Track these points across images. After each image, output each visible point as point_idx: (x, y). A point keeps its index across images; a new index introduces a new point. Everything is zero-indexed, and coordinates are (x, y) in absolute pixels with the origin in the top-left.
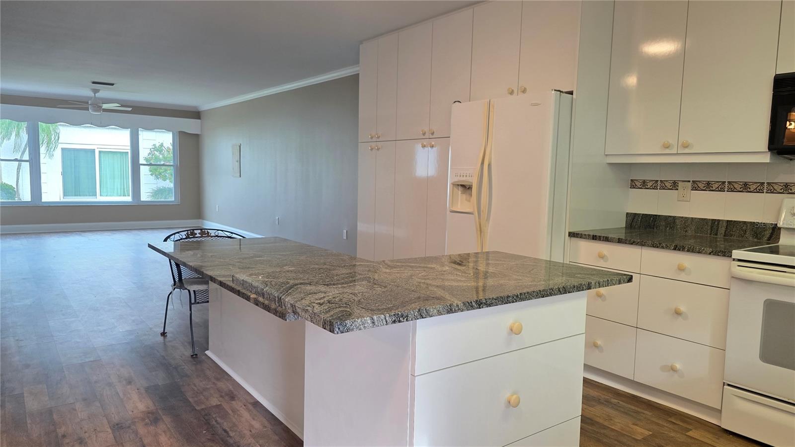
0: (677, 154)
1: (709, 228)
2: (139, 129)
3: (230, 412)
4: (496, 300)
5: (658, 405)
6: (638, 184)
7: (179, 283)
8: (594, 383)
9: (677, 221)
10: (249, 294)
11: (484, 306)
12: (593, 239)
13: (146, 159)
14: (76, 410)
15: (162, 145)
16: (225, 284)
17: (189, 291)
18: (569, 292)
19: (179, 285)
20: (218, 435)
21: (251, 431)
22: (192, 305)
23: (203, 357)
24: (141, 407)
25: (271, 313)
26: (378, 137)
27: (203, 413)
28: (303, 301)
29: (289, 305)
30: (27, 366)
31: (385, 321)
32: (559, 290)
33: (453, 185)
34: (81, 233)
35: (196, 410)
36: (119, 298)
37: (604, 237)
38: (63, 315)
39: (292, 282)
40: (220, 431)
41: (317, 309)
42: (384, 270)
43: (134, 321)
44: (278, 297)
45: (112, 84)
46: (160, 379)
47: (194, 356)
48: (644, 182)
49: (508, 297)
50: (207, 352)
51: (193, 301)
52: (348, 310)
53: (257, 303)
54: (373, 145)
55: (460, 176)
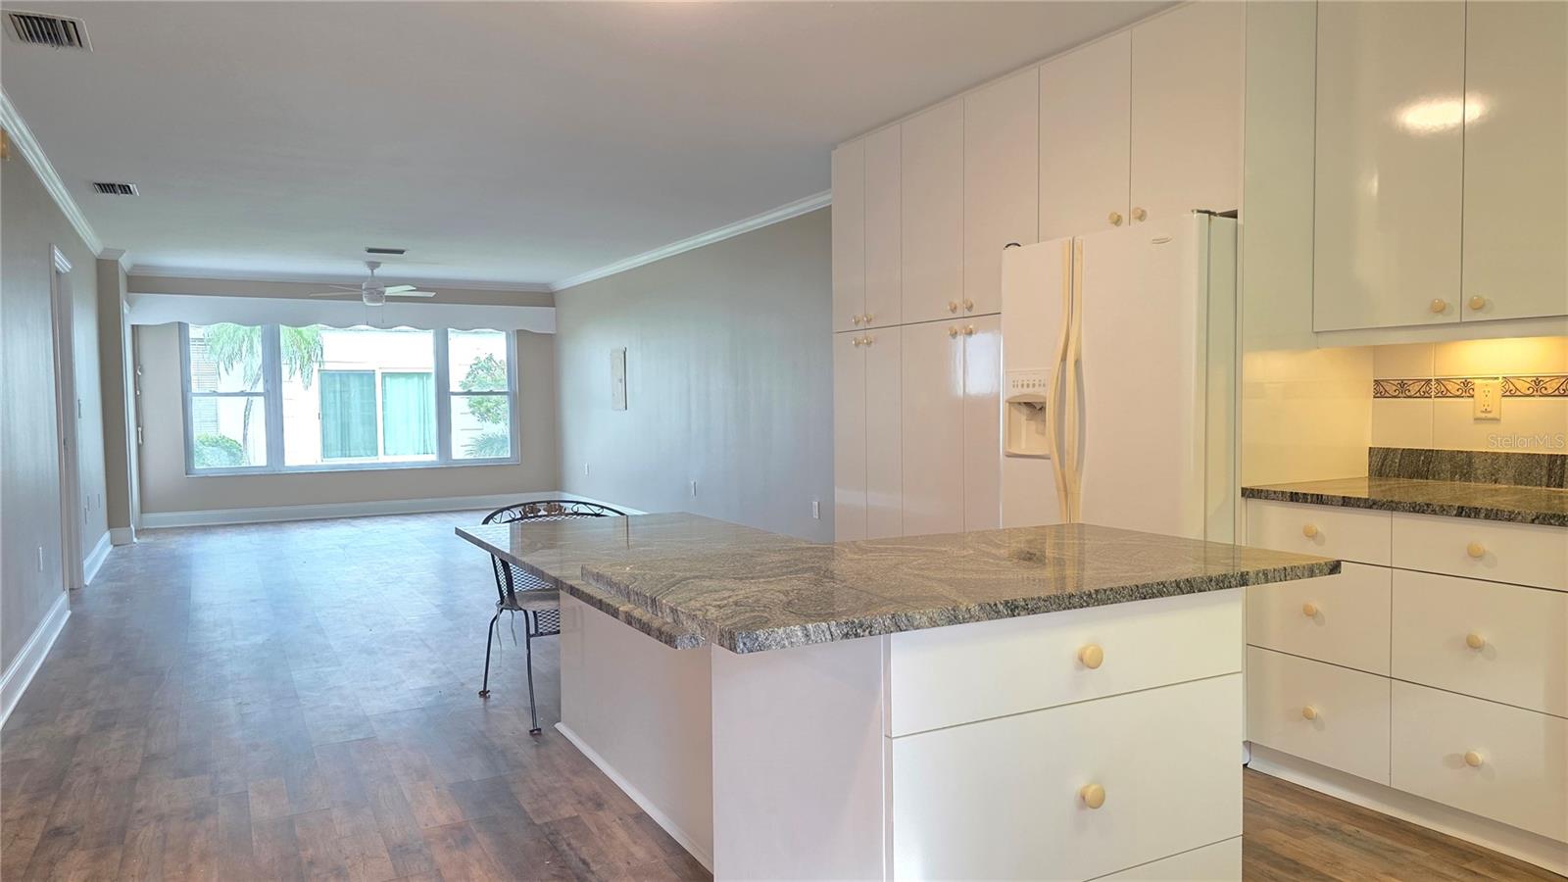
0: (1462, 323)
1: (1544, 472)
2: (449, 329)
3: (594, 830)
4: (1045, 601)
5: (1443, 838)
6: (1391, 389)
7: (509, 599)
8: (1306, 792)
9: (1476, 461)
10: (617, 606)
11: (1022, 613)
12: (1292, 500)
13: (464, 385)
14: (332, 821)
15: (490, 358)
16: (578, 590)
17: (525, 612)
18: (1200, 591)
19: (508, 602)
20: (570, 868)
21: (629, 863)
22: (531, 639)
23: (551, 734)
24: (442, 818)
25: (653, 636)
26: (869, 321)
27: (546, 830)
28: (692, 602)
29: (668, 610)
30: (255, 747)
31: (828, 632)
32: (1178, 585)
33: (1010, 403)
34: (350, 520)
35: (534, 824)
36: (411, 632)
37: (1312, 495)
38: (317, 661)
39: (679, 575)
40: (575, 862)
41: (713, 613)
42: (850, 556)
43: (434, 672)
44: (651, 598)
45: (402, 252)
46: (476, 770)
47: (535, 732)
48: (1402, 384)
49: (1071, 596)
50: (557, 725)
51: (532, 631)
52: (766, 615)
53: (630, 620)
54: (860, 335)
55: (1022, 386)
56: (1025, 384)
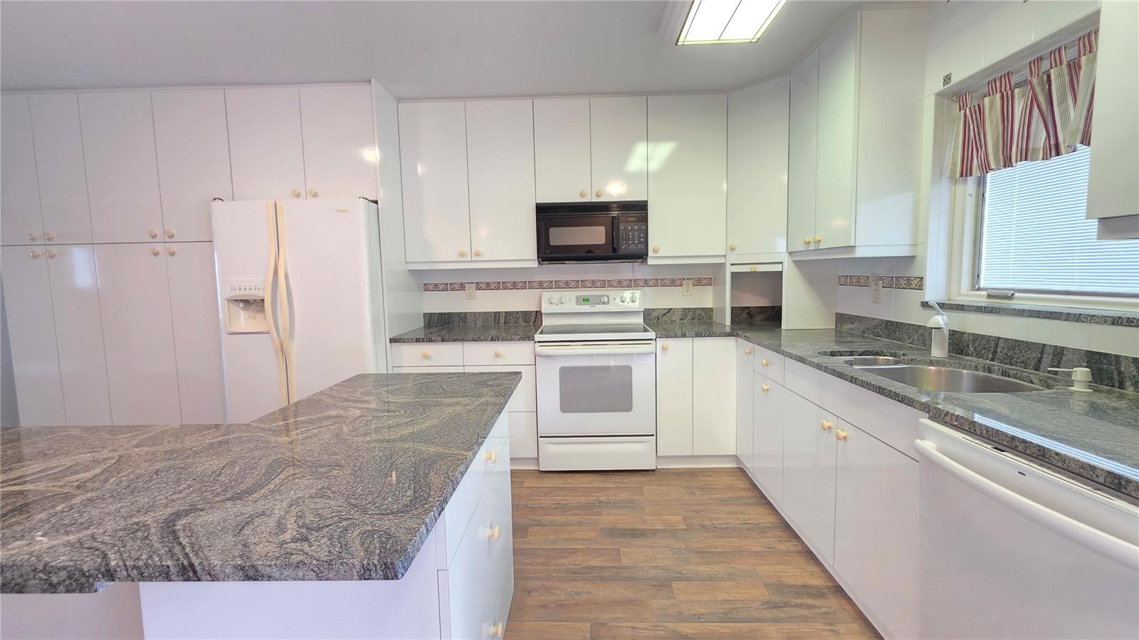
0: (472, 261)
1: (493, 319)
6: (430, 287)
12: (417, 342)
26: (51, 239)
33: (229, 300)
37: (427, 338)
54: (40, 249)
55: (240, 289)
56: (242, 288)
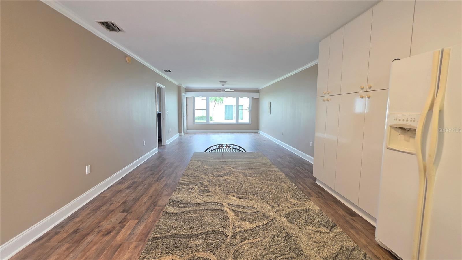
2: (238, 97)
26: (329, 93)
33: (391, 127)
45: (226, 82)
54: (325, 98)
55: (400, 120)
56: (402, 119)
